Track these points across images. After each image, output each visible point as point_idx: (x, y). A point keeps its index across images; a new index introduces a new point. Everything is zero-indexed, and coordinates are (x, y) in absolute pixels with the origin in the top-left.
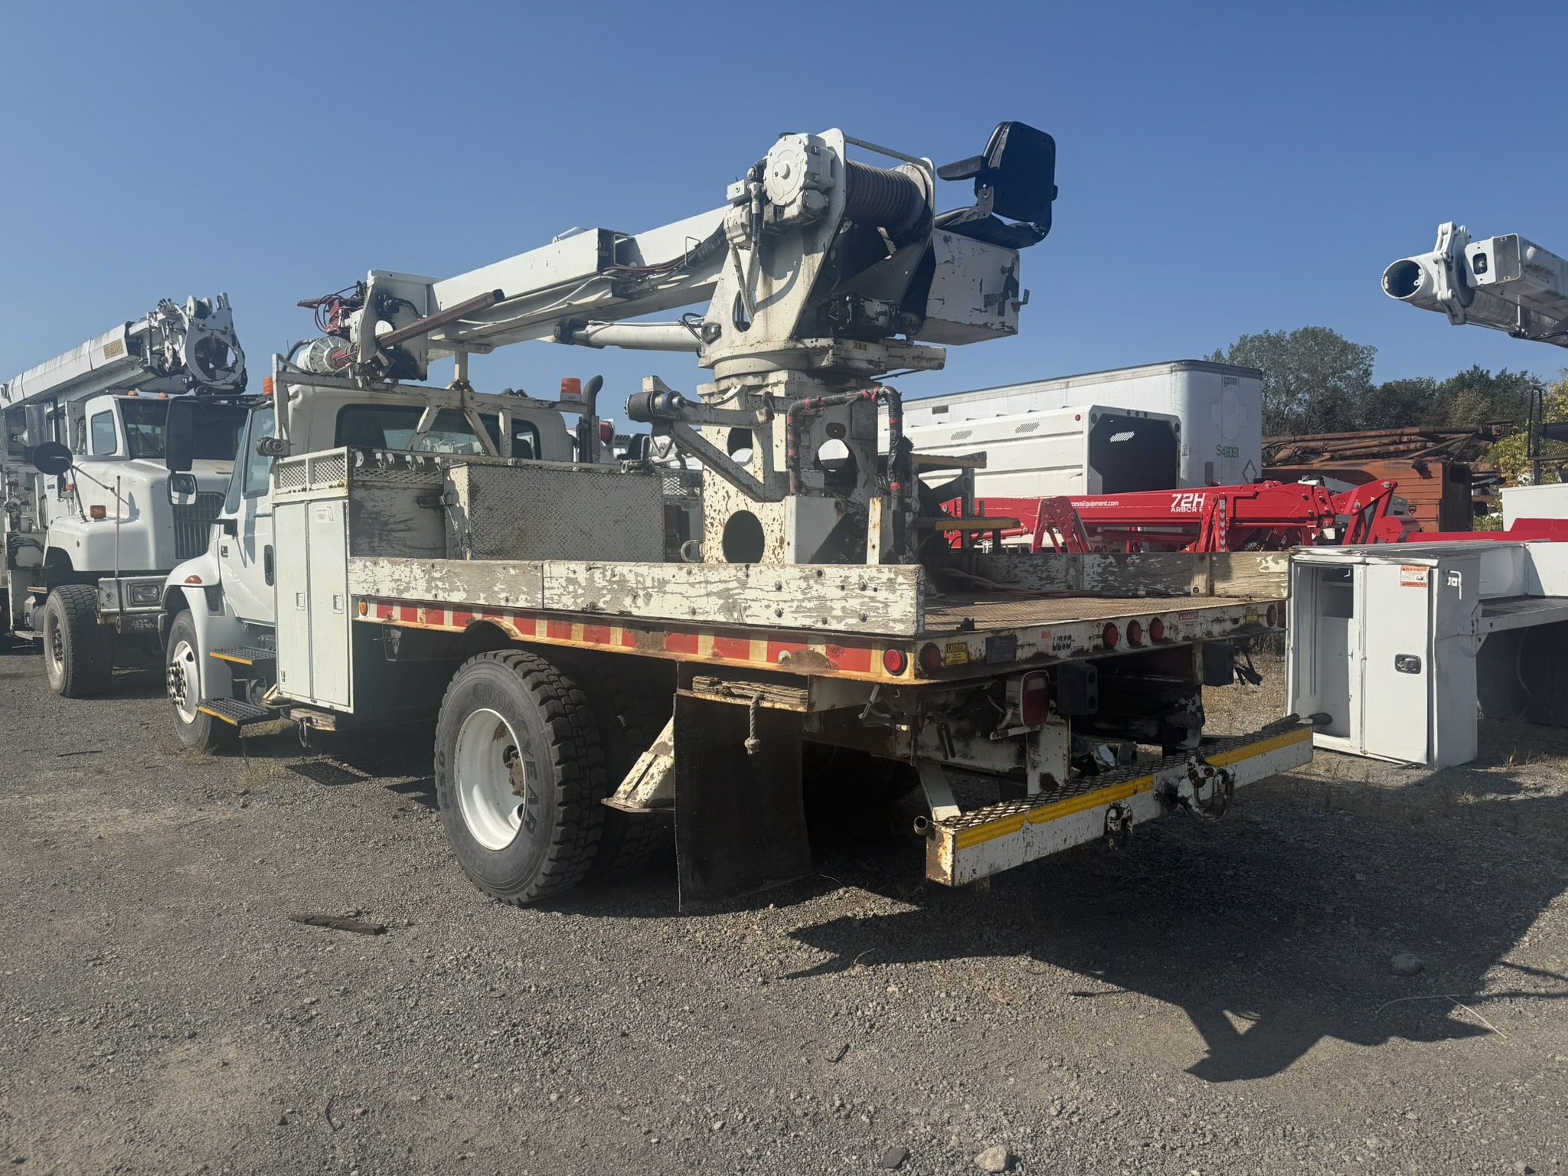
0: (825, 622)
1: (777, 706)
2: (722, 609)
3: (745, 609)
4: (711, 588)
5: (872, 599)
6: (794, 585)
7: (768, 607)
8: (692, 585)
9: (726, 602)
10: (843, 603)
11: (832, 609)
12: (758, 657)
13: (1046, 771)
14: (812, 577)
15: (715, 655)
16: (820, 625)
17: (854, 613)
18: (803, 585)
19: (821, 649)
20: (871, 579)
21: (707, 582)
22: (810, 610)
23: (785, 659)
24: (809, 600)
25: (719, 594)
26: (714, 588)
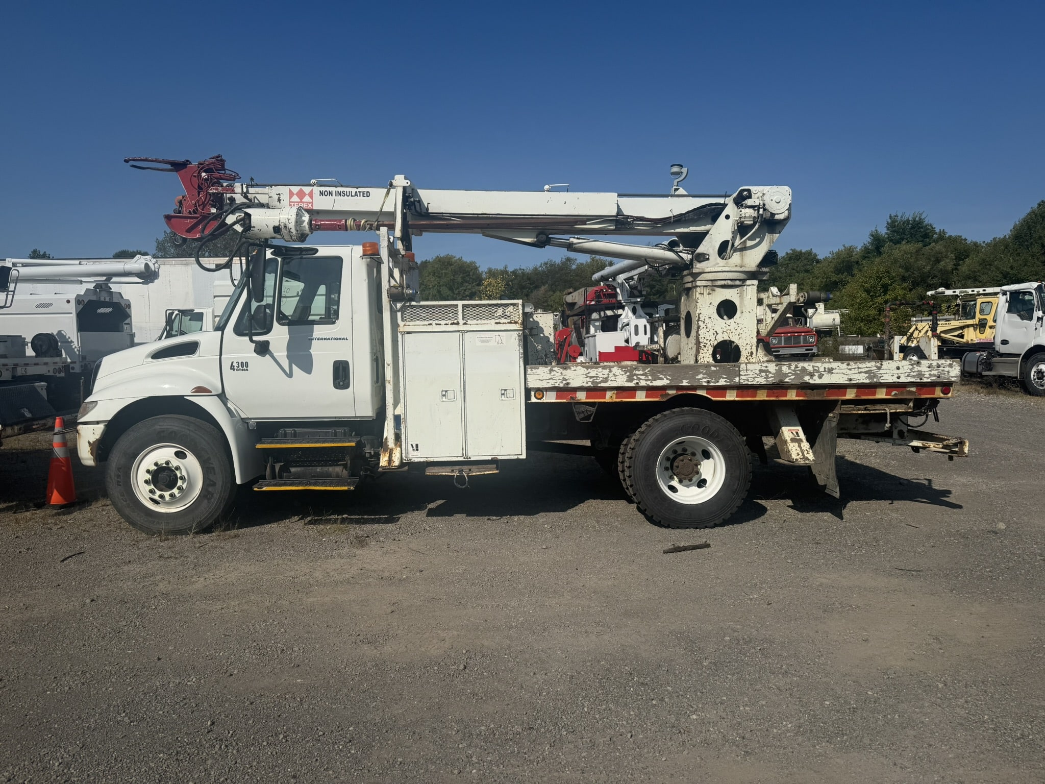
0: (921, 379)
1: (898, 411)
2: (867, 378)
3: (880, 377)
4: (860, 370)
5: (943, 370)
6: (906, 367)
7: (893, 376)
8: (850, 369)
9: (870, 375)
10: (930, 372)
11: (924, 375)
12: (881, 394)
13: (899, 429)
14: (915, 364)
15: (856, 396)
16: (919, 380)
17: (934, 376)
18: (911, 367)
19: (913, 389)
20: (942, 364)
21: (859, 368)
22: (914, 376)
23: (896, 394)
24: (914, 372)
25: (866, 372)
26: (863, 370)
